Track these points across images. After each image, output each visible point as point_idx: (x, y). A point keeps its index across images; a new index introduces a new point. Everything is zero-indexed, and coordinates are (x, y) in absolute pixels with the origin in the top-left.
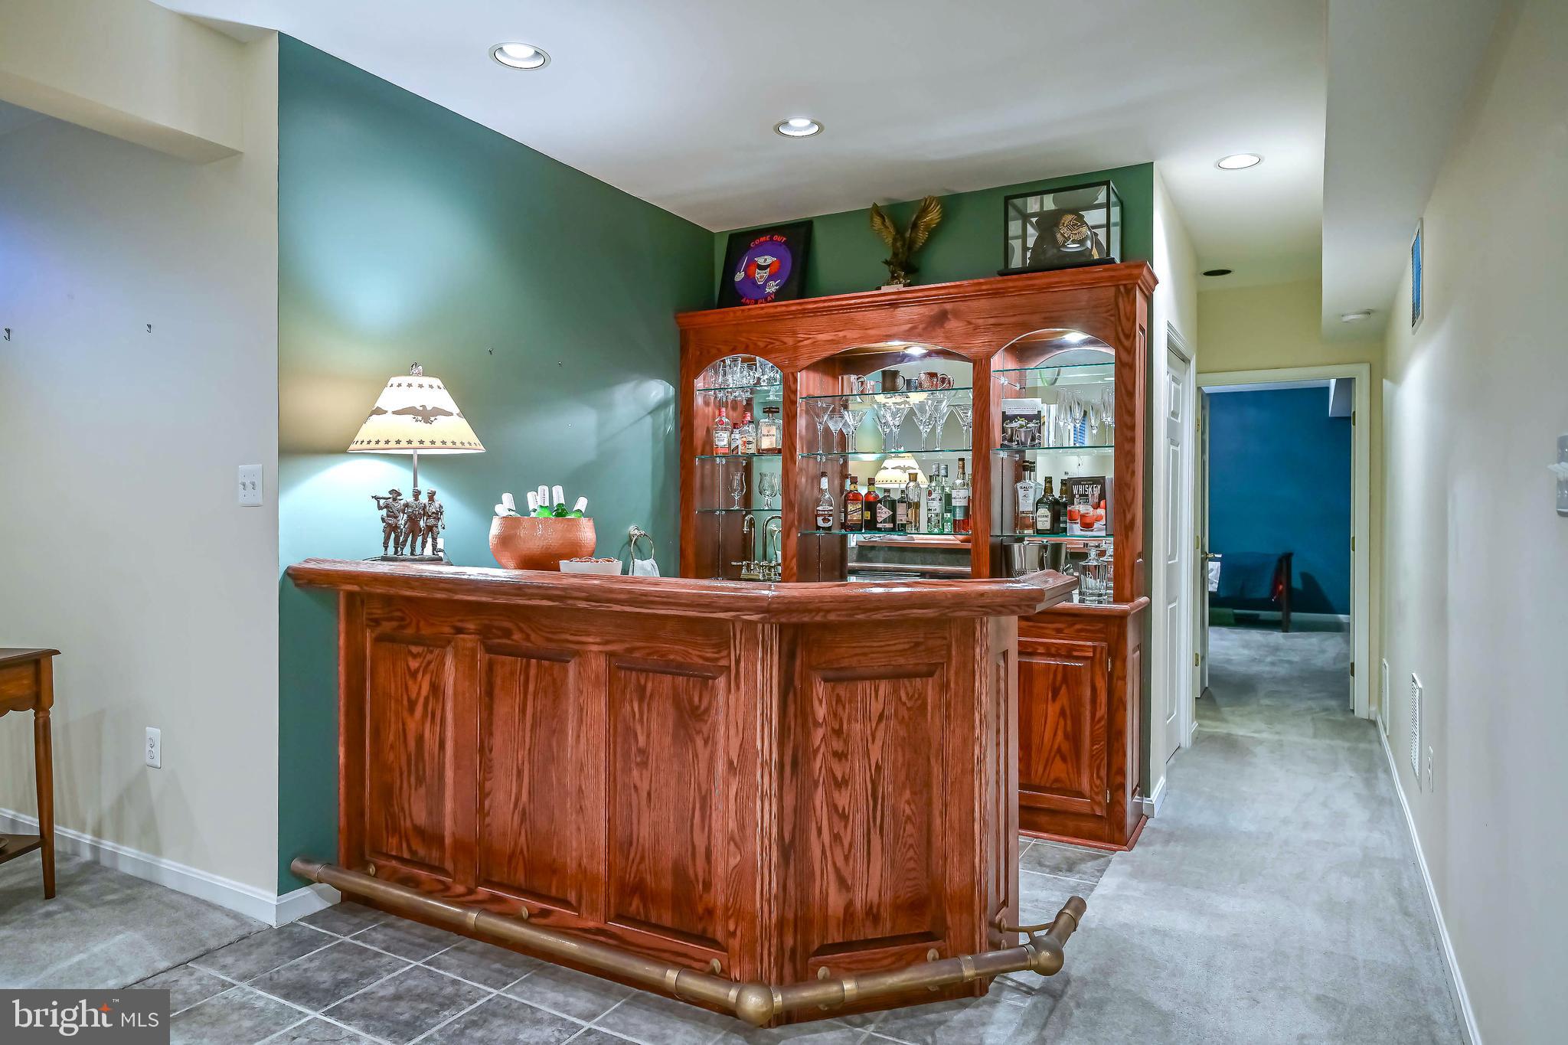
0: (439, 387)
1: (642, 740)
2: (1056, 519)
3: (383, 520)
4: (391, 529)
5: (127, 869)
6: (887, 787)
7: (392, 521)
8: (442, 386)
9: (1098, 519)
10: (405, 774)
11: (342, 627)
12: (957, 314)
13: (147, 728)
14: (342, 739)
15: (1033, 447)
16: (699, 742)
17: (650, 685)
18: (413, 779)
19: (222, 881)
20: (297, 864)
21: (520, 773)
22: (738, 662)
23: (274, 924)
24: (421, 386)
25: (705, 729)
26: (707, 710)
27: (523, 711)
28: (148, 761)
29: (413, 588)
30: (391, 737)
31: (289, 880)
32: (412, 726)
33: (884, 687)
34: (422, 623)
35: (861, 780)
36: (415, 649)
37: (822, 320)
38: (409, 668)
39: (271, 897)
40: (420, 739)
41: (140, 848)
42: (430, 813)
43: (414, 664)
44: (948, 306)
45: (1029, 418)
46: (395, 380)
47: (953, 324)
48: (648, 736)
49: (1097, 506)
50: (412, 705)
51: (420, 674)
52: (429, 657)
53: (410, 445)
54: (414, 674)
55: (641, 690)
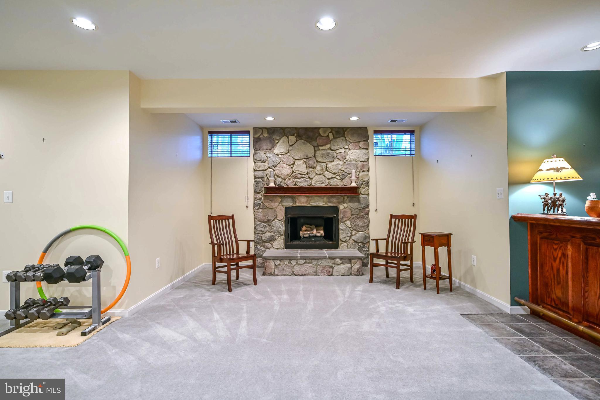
0: (563, 161)
3: (543, 202)
4: (545, 205)
5: (468, 290)
7: (545, 203)
8: (564, 160)
10: (553, 280)
11: (529, 233)
13: (473, 256)
14: (530, 266)
18: (556, 282)
19: (493, 298)
20: (516, 298)
23: (510, 313)
24: (556, 161)
28: (473, 264)
29: (555, 222)
30: (547, 268)
31: (514, 302)
32: (555, 265)
34: (558, 234)
36: (555, 242)
38: (553, 247)
39: (509, 305)
40: (558, 270)
41: (470, 285)
42: (563, 293)
43: (555, 247)
46: (546, 160)
50: (555, 259)
51: (558, 250)
52: (561, 245)
53: (552, 180)
54: (556, 250)
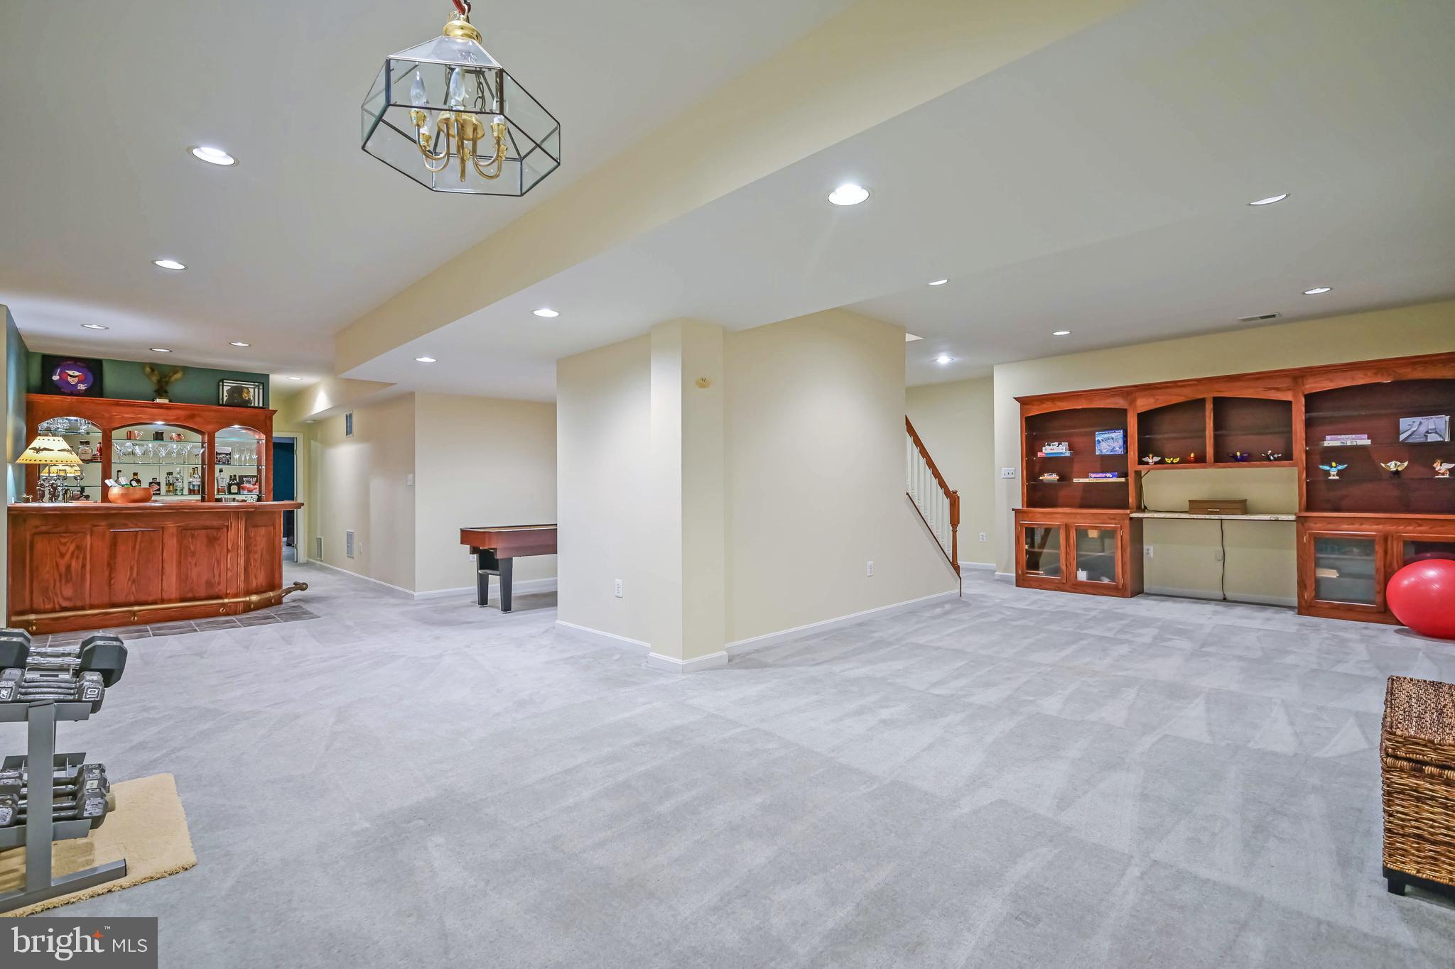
1: (192, 549)
2: (239, 489)
6: (264, 552)
9: (256, 488)
10: (57, 580)
12: (199, 416)
15: (228, 464)
16: (217, 546)
17: (196, 533)
18: (62, 581)
21: (132, 568)
22: (231, 523)
25: (219, 542)
26: (220, 537)
27: (134, 548)
32: (62, 562)
33: (264, 528)
35: (259, 552)
37: (129, 409)
44: (195, 412)
45: (227, 454)
47: (197, 419)
48: (196, 548)
49: (255, 485)
50: (62, 555)
51: (68, 544)
54: (64, 544)
55: (193, 536)
